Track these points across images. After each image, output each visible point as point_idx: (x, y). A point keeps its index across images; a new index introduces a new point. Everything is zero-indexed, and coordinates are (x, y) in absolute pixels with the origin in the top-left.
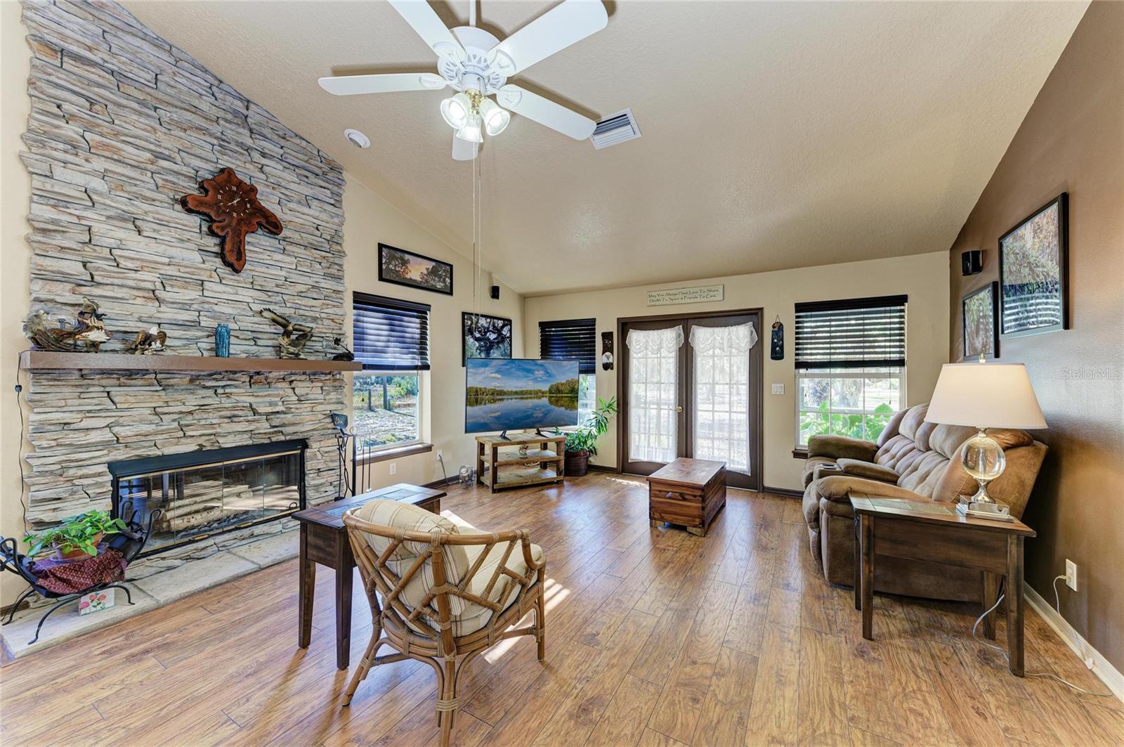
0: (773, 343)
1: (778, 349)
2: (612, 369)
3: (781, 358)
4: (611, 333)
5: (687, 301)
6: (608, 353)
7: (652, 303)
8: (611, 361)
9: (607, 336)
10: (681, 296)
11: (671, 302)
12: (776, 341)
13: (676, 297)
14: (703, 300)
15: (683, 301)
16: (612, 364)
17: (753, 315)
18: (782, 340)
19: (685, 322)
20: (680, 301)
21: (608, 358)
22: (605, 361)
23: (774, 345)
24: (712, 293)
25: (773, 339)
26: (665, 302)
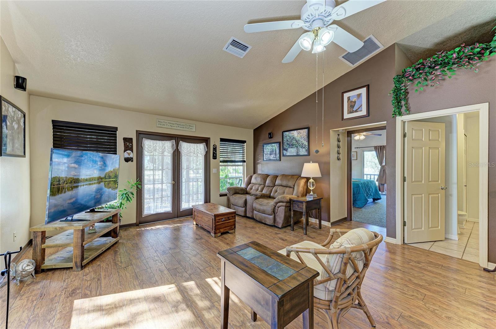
0: (213, 152)
1: (215, 155)
2: (132, 161)
3: (216, 159)
4: (131, 139)
5: (179, 128)
6: (129, 151)
7: (160, 126)
8: (131, 156)
9: (128, 141)
10: (176, 125)
11: (171, 127)
12: (214, 152)
13: (174, 125)
14: (186, 129)
15: (177, 128)
16: (132, 158)
17: (206, 141)
18: (216, 151)
19: (178, 139)
20: (175, 128)
21: (129, 154)
22: (126, 155)
23: (214, 153)
24: (190, 127)
25: (213, 151)
26: (168, 127)
